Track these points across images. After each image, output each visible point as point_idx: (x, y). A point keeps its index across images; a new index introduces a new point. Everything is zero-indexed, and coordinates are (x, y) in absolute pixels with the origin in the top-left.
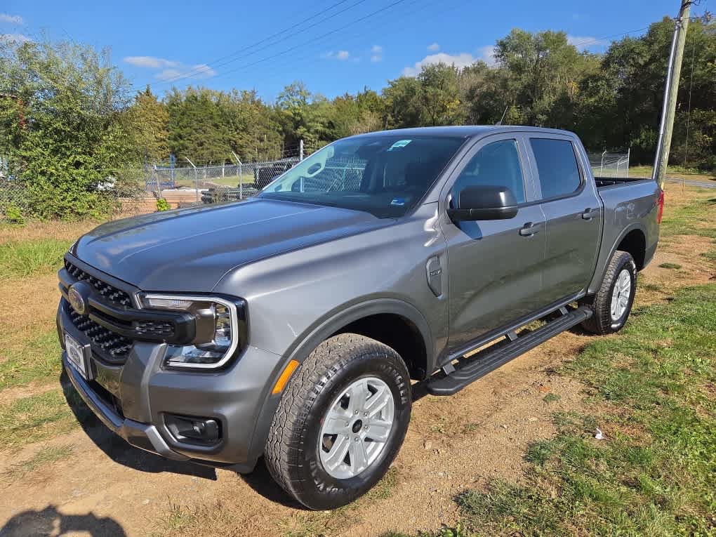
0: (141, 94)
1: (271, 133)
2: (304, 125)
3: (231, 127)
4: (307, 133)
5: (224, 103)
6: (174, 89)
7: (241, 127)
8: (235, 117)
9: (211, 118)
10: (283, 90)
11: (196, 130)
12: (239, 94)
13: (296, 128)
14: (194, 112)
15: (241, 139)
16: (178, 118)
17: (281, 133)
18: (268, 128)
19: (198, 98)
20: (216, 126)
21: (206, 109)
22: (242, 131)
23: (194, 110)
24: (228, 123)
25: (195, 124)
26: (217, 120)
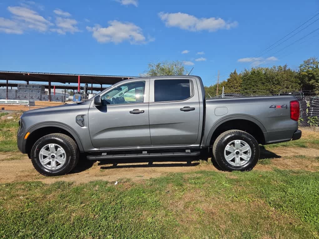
0: (232, 73)
1: (294, 84)
2: (314, 79)
3: (271, 83)
4: (316, 83)
5: (268, 73)
6: (245, 70)
7: (276, 83)
8: (273, 78)
9: (261, 80)
10: (303, 63)
11: (253, 86)
12: (276, 68)
13: (310, 80)
14: (253, 78)
15: (275, 88)
16: (246, 82)
17: (300, 84)
18: (292, 82)
19: (256, 72)
20: (263, 83)
21: (259, 77)
22: (277, 84)
23: (253, 77)
24: (269, 81)
25: (253, 83)
26: (264, 81)
